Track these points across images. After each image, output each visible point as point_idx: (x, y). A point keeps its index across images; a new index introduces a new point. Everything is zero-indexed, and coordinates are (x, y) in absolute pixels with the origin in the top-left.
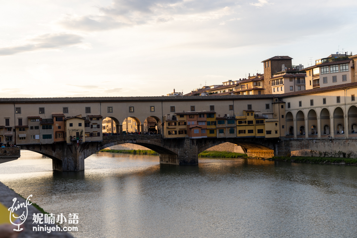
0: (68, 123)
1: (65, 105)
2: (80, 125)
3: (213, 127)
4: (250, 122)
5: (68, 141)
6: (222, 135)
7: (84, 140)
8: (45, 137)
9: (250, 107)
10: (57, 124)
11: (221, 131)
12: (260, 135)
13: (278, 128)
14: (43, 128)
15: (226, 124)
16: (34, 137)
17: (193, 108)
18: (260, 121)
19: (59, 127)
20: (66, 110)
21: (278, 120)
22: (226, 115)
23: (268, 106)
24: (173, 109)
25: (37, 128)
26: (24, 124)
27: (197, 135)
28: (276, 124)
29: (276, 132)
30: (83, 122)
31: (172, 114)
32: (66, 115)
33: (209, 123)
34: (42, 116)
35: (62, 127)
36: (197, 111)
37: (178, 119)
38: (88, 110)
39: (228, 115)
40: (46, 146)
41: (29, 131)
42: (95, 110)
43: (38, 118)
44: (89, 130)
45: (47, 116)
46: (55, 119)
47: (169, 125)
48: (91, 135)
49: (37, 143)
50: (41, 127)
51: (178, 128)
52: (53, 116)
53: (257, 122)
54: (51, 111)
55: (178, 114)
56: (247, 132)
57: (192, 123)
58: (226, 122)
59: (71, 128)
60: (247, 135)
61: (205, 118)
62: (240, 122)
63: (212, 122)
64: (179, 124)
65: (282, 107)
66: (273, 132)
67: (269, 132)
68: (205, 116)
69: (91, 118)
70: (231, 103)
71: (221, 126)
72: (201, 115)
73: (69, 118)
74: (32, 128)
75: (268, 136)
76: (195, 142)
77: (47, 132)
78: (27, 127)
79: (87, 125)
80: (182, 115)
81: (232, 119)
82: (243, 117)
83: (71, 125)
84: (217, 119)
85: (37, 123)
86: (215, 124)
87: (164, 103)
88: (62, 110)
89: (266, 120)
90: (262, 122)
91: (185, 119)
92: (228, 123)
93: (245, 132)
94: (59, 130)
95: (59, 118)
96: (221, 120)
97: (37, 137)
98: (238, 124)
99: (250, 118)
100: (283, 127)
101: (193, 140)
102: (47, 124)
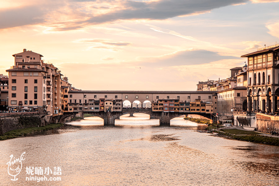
0: (105, 102)
1: (106, 94)
2: (111, 104)
3: (178, 107)
4: (198, 105)
5: (105, 111)
6: (182, 111)
7: (112, 110)
8: (96, 108)
9: (199, 97)
10: (101, 103)
11: (182, 109)
12: (203, 112)
13: (213, 109)
14: (95, 105)
15: (185, 106)
16: (91, 108)
17: (168, 97)
18: (203, 105)
19: (102, 104)
20: (106, 96)
21: (213, 104)
22: (186, 101)
23: (210, 97)
24: (158, 97)
25: (92, 104)
26: (87, 102)
27: (166, 110)
28: (212, 107)
29: (212, 111)
30: (112, 103)
31: (157, 100)
32: (106, 99)
33: (175, 105)
34: (95, 99)
35: (103, 104)
36: (170, 98)
37: (159, 102)
38: (116, 97)
39: (187, 101)
40: (96, 112)
41: (89, 106)
42: (120, 97)
43: (93, 100)
44: (115, 106)
45: (97, 99)
46: (100, 100)
47: (154, 105)
48: (116, 108)
49: (92, 111)
50: (94, 104)
51: (159, 107)
52: (100, 99)
53: (202, 105)
54: (99, 97)
55: (159, 100)
56: (196, 110)
57: (166, 104)
58: (185, 104)
59: (106, 105)
60: (196, 111)
61: (173, 102)
62: (192, 105)
63: (177, 104)
64: (159, 105)
65: (216, 98)
66: (210, 111)
67: (208, 111)
68: (174, 101)
69: (117, 101)
70: (189, 95)
71: (182, 106)
72: (171, 100)
73: (107, 100)
74: (90, 104)
75: (207, 113)
76: (165, 114)
77: (97, 106)
78: (88, 104)
79: (114, 104)
80: (161, 101)
81: (189, 103)
82: (194, 102)
83: (107, 104)
84: (180, 103)
85: (93, 102)
86: (179, 106)
87: (153, 94)
88: (104, 96)
89: (207, 104)
90: (204, 105)
91: (162, 102)
92: (186, 105)
93: (194, 110)
94: (102, 106)
95: (103, 100)
96: (182, 104)
97: (92, 108)
98: (191, 106)
99: (198, 103)
100: (216, 108)
101: (164, 113)
102: (97, 103)
